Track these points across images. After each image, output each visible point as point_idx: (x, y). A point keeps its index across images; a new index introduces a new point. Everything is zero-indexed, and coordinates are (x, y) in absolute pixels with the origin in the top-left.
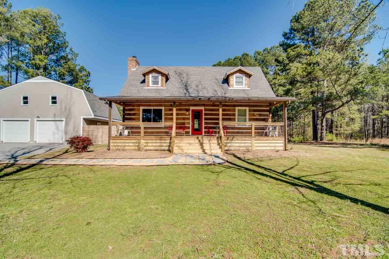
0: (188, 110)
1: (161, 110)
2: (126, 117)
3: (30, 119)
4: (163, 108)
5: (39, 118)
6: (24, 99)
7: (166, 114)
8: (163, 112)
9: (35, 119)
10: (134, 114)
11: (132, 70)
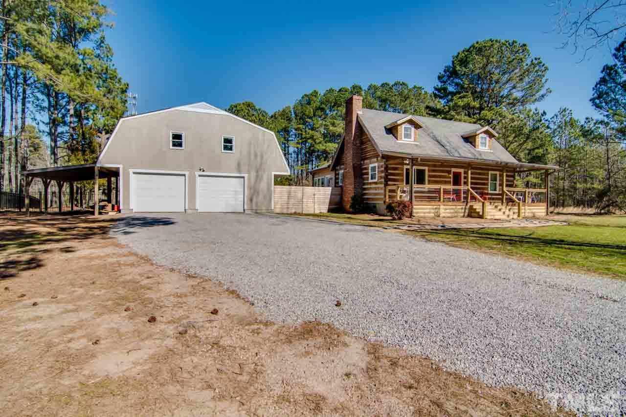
0: (449, 172)
1: (424, 170)
2: (389, 177)
3: (187, 173)
4: (426, 168)
5: (203, 171)
6: (173, 138)
7: (430, 176)
8: (427, 173)
9: (197, 173)
10: (398, 175)
11: (359, 112)
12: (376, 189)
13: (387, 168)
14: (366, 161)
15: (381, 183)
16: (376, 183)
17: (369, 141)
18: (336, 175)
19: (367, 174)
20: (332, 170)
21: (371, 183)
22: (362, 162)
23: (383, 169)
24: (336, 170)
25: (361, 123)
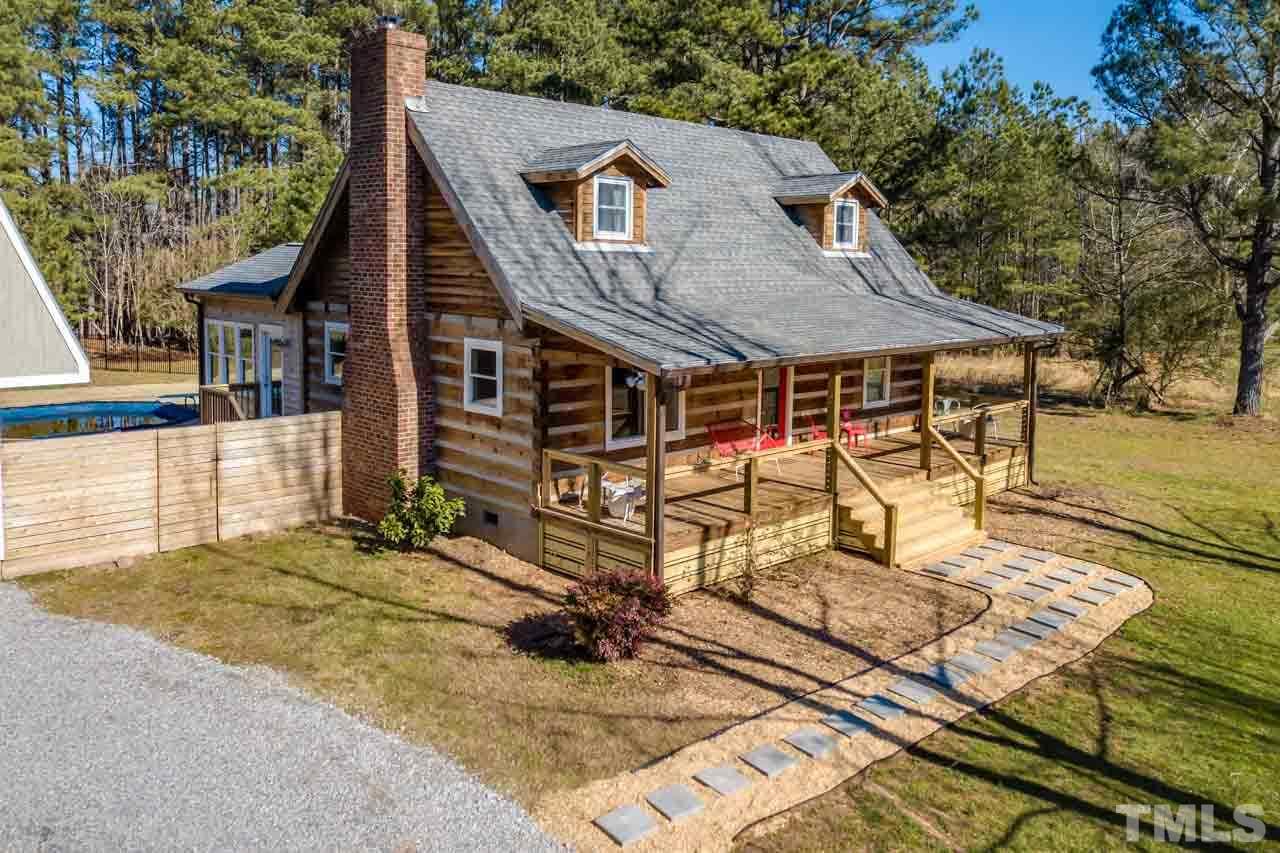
11: (411, 104)
12: (495, 446)
13: (543, 375)
14: (447, 318)
15: (517, 428)
16: (493, 422)
17: (463, 237)
18: (307, 333)
19: (455, 372)
20: (288, 312)
21: (470, 417)
22: (431, 317)
23: (527, 373)
24: (307, 314)
25: (420, 150)
